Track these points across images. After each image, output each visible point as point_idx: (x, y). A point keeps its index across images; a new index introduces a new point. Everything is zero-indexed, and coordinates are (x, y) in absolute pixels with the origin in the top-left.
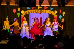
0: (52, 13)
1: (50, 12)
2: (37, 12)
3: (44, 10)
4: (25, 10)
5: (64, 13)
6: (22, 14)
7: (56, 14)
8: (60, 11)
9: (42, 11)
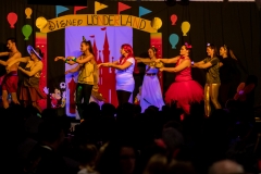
0: (146, 26)
1: (137, 22)
2: (90, 22)
3: (117, 17)
4: (50, 16)
5: (186, 27)
6: (39, 30)
7: (159, 31)
8: (174, 19)
9: (109, 20)
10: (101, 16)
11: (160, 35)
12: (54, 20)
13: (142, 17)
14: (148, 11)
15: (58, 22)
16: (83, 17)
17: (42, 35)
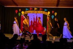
3: (40, 11)
6: (22, 14)
8: (53, 12)
9: (38, 12)
12: (25, 12)
16: (32, 11)
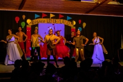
0: (69, 24)
1: (66, 22)
2: (48, 21)
3: (59, 20)
4: (32, 18)
5: (84, 25)
6: (28, 24)
7: (74, 26)
9: (56, 21)
10: (52, 19)
11: (75, 28)
13: (69, 20)
14: (70, 18)
15: (36, 21)
17: (29, 26)
